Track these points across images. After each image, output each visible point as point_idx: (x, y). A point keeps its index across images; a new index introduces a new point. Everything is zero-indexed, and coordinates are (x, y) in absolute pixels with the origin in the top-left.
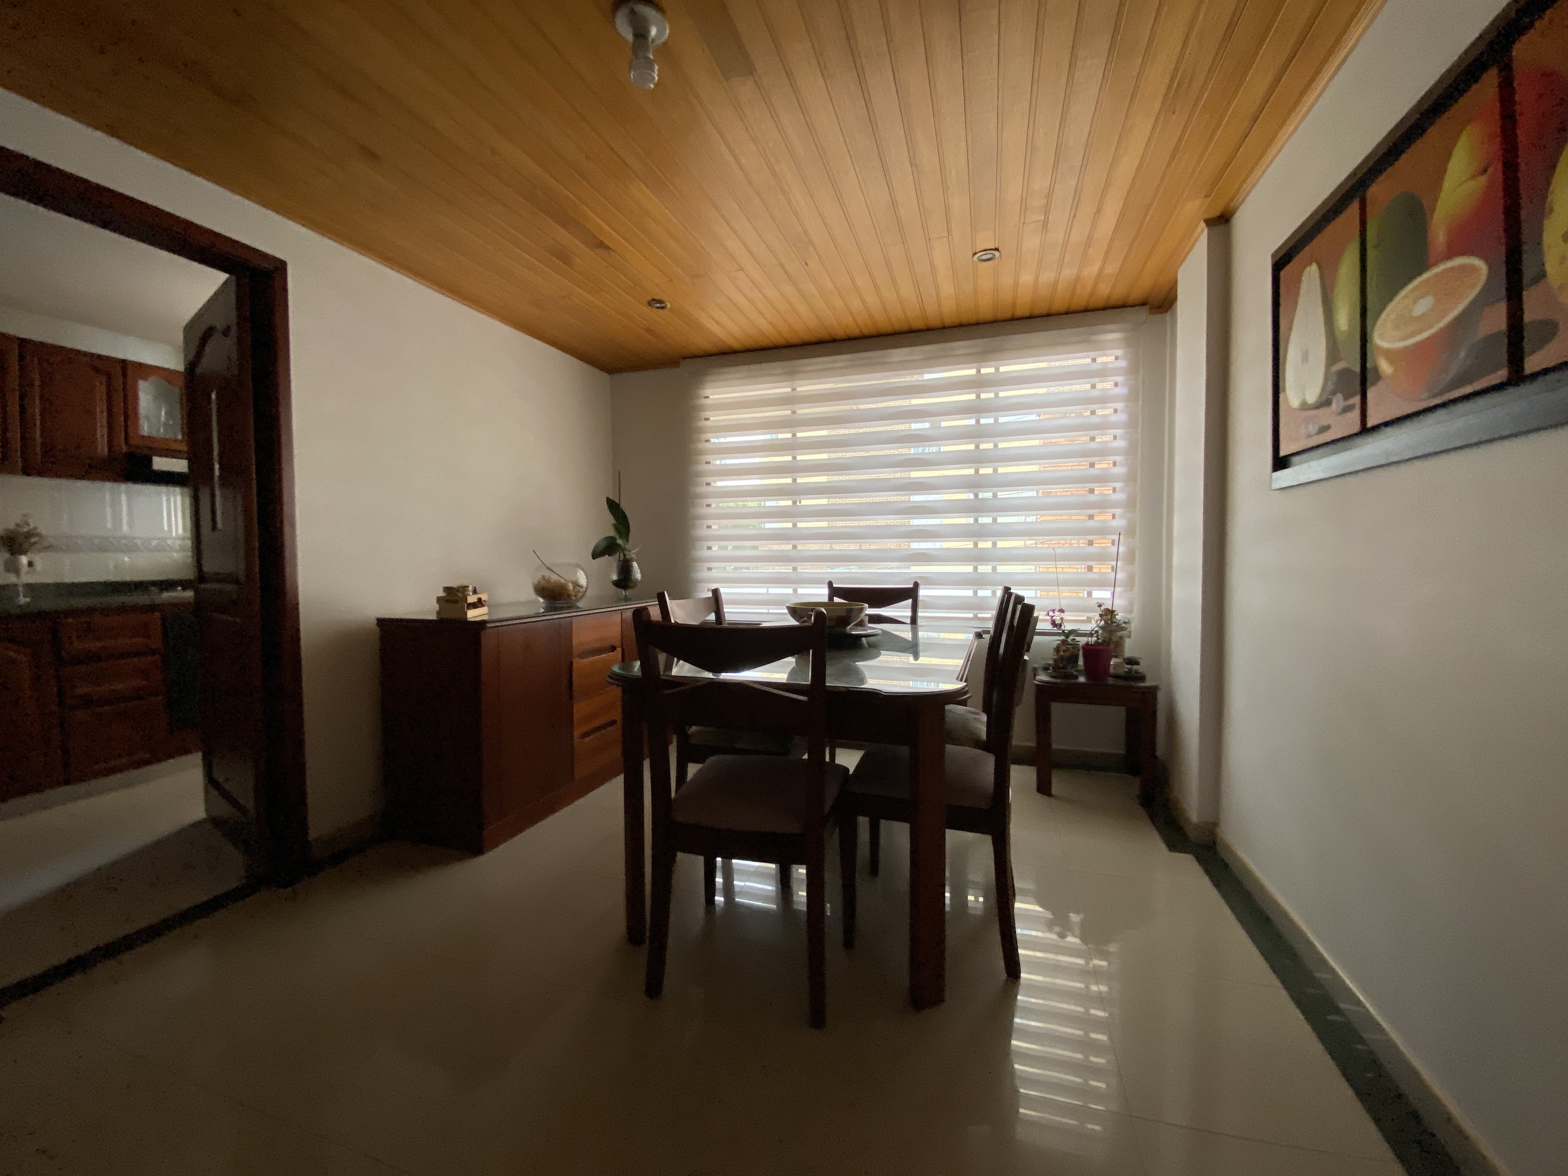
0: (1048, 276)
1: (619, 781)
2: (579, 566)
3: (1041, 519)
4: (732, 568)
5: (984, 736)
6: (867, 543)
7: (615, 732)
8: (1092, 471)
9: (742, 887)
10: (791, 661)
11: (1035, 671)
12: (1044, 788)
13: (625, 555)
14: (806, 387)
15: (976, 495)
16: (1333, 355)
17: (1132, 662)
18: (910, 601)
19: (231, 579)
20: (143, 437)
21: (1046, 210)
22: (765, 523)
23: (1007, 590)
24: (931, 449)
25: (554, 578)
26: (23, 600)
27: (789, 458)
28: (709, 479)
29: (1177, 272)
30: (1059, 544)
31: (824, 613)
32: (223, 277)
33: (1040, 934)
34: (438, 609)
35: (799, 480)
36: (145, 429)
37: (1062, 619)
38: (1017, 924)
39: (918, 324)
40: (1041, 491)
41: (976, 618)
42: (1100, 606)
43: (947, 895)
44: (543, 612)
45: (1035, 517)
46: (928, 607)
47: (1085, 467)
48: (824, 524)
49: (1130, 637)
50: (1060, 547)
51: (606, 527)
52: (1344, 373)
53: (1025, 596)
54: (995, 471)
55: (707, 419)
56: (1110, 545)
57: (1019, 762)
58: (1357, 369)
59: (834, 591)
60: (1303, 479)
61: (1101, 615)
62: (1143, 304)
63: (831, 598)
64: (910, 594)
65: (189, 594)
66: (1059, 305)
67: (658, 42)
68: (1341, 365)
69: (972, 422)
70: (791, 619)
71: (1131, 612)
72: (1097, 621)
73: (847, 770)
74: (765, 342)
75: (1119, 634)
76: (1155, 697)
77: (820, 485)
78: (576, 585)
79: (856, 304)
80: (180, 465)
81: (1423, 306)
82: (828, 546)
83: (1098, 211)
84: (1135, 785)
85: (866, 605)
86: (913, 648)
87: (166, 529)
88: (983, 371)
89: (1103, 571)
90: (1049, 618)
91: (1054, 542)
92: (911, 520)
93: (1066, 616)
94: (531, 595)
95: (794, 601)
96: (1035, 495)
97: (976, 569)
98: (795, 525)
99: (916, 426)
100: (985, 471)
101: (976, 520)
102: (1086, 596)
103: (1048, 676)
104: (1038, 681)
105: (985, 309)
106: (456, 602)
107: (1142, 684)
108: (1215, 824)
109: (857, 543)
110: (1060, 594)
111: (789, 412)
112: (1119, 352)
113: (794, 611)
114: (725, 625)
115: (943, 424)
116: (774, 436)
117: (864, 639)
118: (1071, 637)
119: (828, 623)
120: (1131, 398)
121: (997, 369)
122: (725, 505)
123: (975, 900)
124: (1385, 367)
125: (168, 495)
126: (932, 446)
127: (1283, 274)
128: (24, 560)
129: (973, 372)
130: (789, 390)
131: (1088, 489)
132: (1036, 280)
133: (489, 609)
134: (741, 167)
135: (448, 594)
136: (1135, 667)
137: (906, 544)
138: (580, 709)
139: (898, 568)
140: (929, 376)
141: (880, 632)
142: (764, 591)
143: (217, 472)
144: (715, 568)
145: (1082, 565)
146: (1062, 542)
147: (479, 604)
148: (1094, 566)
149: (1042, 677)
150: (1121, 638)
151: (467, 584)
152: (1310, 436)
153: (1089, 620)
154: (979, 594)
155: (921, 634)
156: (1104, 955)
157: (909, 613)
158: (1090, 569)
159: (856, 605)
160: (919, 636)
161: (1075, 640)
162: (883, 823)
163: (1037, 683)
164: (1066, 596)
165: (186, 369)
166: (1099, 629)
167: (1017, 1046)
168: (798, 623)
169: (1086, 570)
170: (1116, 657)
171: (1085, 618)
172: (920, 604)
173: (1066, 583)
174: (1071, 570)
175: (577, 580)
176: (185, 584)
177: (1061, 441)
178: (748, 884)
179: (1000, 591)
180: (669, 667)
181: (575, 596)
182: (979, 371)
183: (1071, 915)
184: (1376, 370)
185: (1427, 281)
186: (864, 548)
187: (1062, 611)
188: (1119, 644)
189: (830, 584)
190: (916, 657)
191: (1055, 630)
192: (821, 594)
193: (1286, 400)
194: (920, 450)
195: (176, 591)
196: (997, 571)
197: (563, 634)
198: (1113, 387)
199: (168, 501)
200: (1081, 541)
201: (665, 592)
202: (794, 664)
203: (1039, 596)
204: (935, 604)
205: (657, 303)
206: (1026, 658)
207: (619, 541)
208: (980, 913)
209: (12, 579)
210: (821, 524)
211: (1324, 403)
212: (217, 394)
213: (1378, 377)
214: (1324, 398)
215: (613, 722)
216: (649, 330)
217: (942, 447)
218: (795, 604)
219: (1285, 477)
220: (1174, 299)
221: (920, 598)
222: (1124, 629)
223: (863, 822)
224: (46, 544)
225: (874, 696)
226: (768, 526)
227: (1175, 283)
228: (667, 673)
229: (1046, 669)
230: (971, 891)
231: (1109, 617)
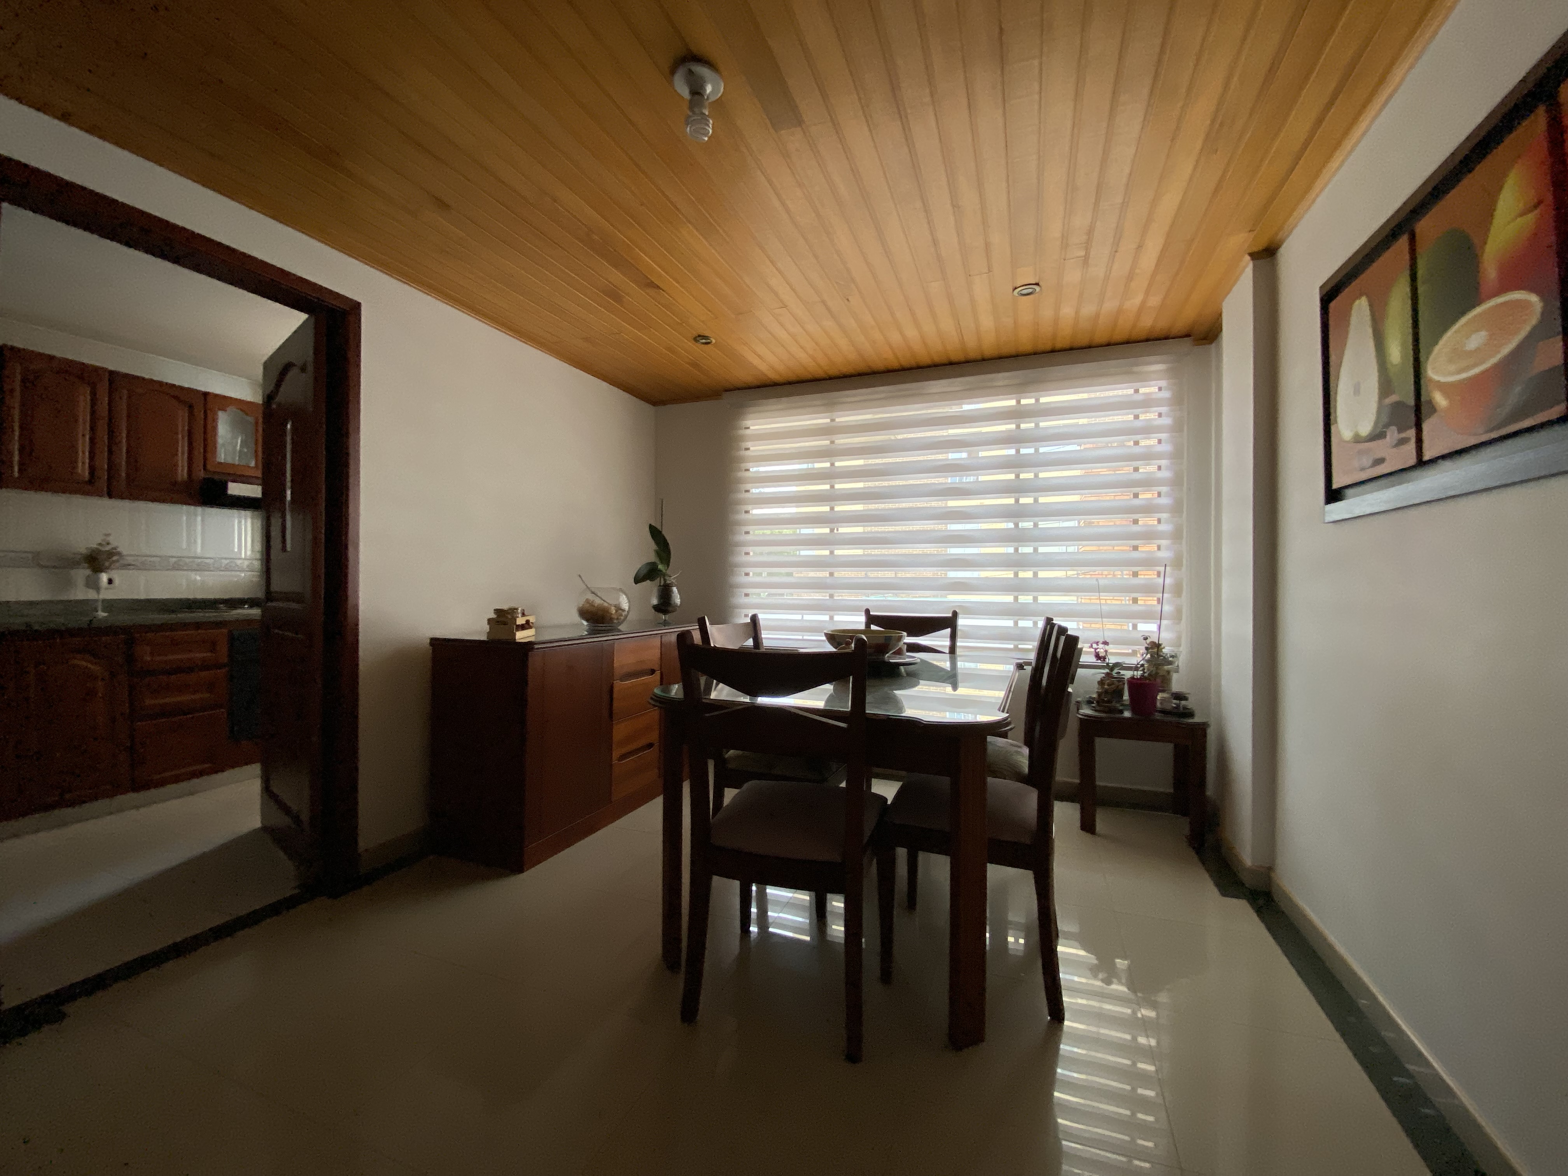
0: (1088, 310)
1: (658, 803)
2: (621, 590)
3: (1083, 549)
4: (767, 594)
5: (1026, 770)
6: (903, 571)
7: (652, 755)
8: (1136, 502)
9: (776, 918)
10: (828, 688)
11: (1078, 705)
12: (1088, 826)
13: (665, 580)
14: (846, 418)
15: (1016, 525)
16: (1386, 386)
17: (1179, 697)
18: (948, 631)
19: (297, 598)
20: (221, 463)
21: (1087, 246)
22: (799, 550)
23: (1049, 622)
24: (968, 479)
25: (598, 601)
26: (102, 614)
27: (827, 487)
28: (748, 507)
29: (1221, 304)
30: (1102, 575)
31: (864, 640)
32: (303, 317)
33: (1083, 980)
34: (488, 630)
35: (837, 509)
36: (222, 456)
37: (1106, 651)
38: (1061, 969)
39: (955, 356)
40: (1083, 521)
41: (1016, 648)
42: (1146, 639)
43: (988, 935)
44: (586, 635)
45: (1076, 547)
46: (967, 636)
47: (1128, 497)
48: (859, 552)
49: (1177, 671)
50: (1103, 578)
51: (648, 553)
52: (1398, 406)
53: (1069, 628)
54: (1036, 500)
55: (747, 449)
56: (1156, 576)
57: (1062, 799)
58: (1411, 402)
59: (871, 619)
60: (1358, 512)
61: (1147, 649)
62: (1188, 335)
63: (868, 625)
64: (949, 623)
65: (256, 612)
66: (1100, 337)
67: (712, 99)
68: (1394, 398)
69: (1012, 452)
70: (831, 647)
71: (1180, 646)
72: (1143, 655)
73: (886, 800)
74: (807, 376)
75: (1166, 667)
76: (1205, 735)
77: (858, 513)
78: (619, 608)
79: (895, 338)
80: (254, 491)
81: (1476, 341)
82: (863, 573)
83: (1140, 247)
84: (1184, 825)
85: (905, 634)
86: (951, 678)
87: (236, 550)
88: (1024, 402)
89: (1150, 603)
90: (1093, 650)
91: (1097, 573)
92: (948, 549)
93: (1111, 649)
94: (576, 618)
95: (830, 628)
96: (1077, 525)
97: (1016, 599)
98: (832, 553)
99: (954, 456)
100: (1025, 500)
101: (1016, 550)
102: (1131, 628)
103: (1092, 710)
104: (1082, 715)
105: (1025, 342)
106: (505, 624)
107: (1191, 721)
108: (1271, 869)
109: (892, 571)
110: (1104, 626)
111: (828, 442)
112: (1163, 383)
113: (832, 638)
114: (762, 650)
115: (982, 454)
116: (810, 466)
117: (902, 668)
118: (1116, 671)
119: (869, 651)
120: (1177, 428)
121: (1037, 400)
122: (761, 532)
123: (1016, 941)
124: (1440, 400)
125: (240, 517)
126: (970, 475)
127: (1332, 305)
128: (104, 577)
129: (1013, 402)
130: (828, 420)
131: (1132, 520)
132: (1077, 313)
133: (536, 631)
134: (788, 211)
135: (498, 616)
136: (1183, 702)
137: (943, 572)
138: (620, 730)
139: (934, 596)
140: (968, 407)
141: (919, 661)
142: (799, 617)
143: (289, 498)
144: (752, 594)
145: (1125, 597)
146: (1105, 573)
147: (527, 626)
148: (1139, 598)
149: (1086, 711)
150: (1168, 672)
151: (516, 607)
152: (1363, 469)
153: (1134, 653)
154: (1019, 625)
155: (960, 664)
156: (1154, 1005)
157: (948, 643)
158: (1135, 600)
159: (894, 634)
160: (959, 667)
161: (1120, 673)
162: (922, 856)
163: (1080, 716)
164: (1111, 628)
165: (263, 401)
166: (1145, 663)
167: (1059, 1098)
168: (834, 650)
169: (1131, 602)
170: (1163, 691)
171: (1130, 651)
172: (959, 633)
173: (1112, 615)
174: (1114, 602)
175: (619, 604)
176: (253, 603)
177: (1103, 471)
178: (781, 915)
179: (1042, 622)
180: (708, 690)
181: (617, 619)
182: (1018, 402)
183: (1118, 960)
184: (1430, 402)
185: (1480, 315)
186: (899, 575)
187: (1106, 643)
188: (1166, 679)
189: (867, 611)
190: (955, 688)
191: (1099, 663)
192: (858, 621)
193: (1339, 432)
194: (957, 479)
195: (244, 608)
196: (1039, 602)
197: (605, 656)
198: (1157, 417)
199: (240, 522)
200: (1125, 572)
201: (706, 617)
202: (832, 691)
203: (1081, 627)
204: (975, 634)
205: (700, 338)
206: (1070, 690)
207: (660, 567)
208: (1021, 954)
209: (91, 595)
210: (856, 552)
211: (1377, 435)
212: (292, 426)
213: (1433, 409)
214: (1378, 431)
215: (650, 745)
216: (695, 365)
217: (979, 477)
218: (832, 631)
219: (1338, 510)
220: (1220, 329)
221: (959, 628)
222: (1171, 663)
223: (902, 853)
224: (126, 562)
225: (913, 724)
226: (803, 553)
227: (1220, 315)
228: (707, 697)
229: (1089, 702)
230: (1010, 932)
231: (1156, 650)
